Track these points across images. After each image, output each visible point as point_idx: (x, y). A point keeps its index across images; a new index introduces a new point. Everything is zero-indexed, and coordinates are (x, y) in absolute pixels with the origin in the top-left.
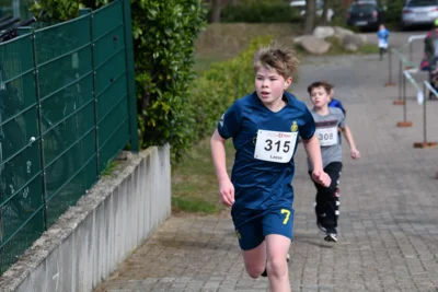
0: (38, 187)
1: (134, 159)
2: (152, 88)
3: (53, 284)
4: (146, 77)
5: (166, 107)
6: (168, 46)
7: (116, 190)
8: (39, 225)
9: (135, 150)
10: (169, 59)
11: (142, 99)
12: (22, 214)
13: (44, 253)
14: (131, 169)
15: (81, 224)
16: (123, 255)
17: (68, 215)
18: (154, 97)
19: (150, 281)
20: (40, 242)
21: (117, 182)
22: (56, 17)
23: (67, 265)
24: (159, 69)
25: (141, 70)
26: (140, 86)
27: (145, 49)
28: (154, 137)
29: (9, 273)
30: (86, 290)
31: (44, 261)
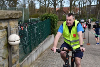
0: (40, 39)
1: (50, 36)
2: (52, 28)
3: (41, 49)
4: (52, 27)
5: (54, 30)
6: (54, 24)
8: (40, 43)
9: (50, 35)
11: (51, 29)
12: (38, 41)
13: (40, 46)
14: (50, 37)
15: (44, 43)
16: (49, 46)
18: (53, 29)
20: (40, 45)
21: (48, 38)
22: (43, 20)
23: (43, 47)
24: (53, 26)
26: (51, 28)
27: (52, 24)
28: (52, 33)
29: (37, 48)
30: (45, 50)
31: (40, 47)
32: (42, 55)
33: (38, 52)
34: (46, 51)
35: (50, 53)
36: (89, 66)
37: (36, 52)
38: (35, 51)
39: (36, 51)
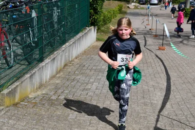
0: (64, 34)
1: (88, 29)
3: (66, 56)
4: (92, 11)
5: (96, 18)
6: (97, 4)
7: (83, 35)
8: (64, 42)
9: (89, 27)
10: (97, 7)
11: (91, 16)
13: (64, 49)
14: (87, 31)
15: (73, 43)
16: (84, 50)
17: (71, 40)
18: (93, 15)
19: (89, 56)
20: (64, 46)
21: (83, 34)
23: (69, 51)
24: (95, 9)
25: (91, 9)
26: (90, 13)
27: (92, 4)
28: (93, 24)
29: (55, 53)
30: (74, 57)
31: (63, 51)
32: (66, 67)
33: (59, 62)
34: (76, 60)
35: (84, 64)
36: (159, 94)
37: (54, 62)
38: (50, 60)
39: (54, 58)
